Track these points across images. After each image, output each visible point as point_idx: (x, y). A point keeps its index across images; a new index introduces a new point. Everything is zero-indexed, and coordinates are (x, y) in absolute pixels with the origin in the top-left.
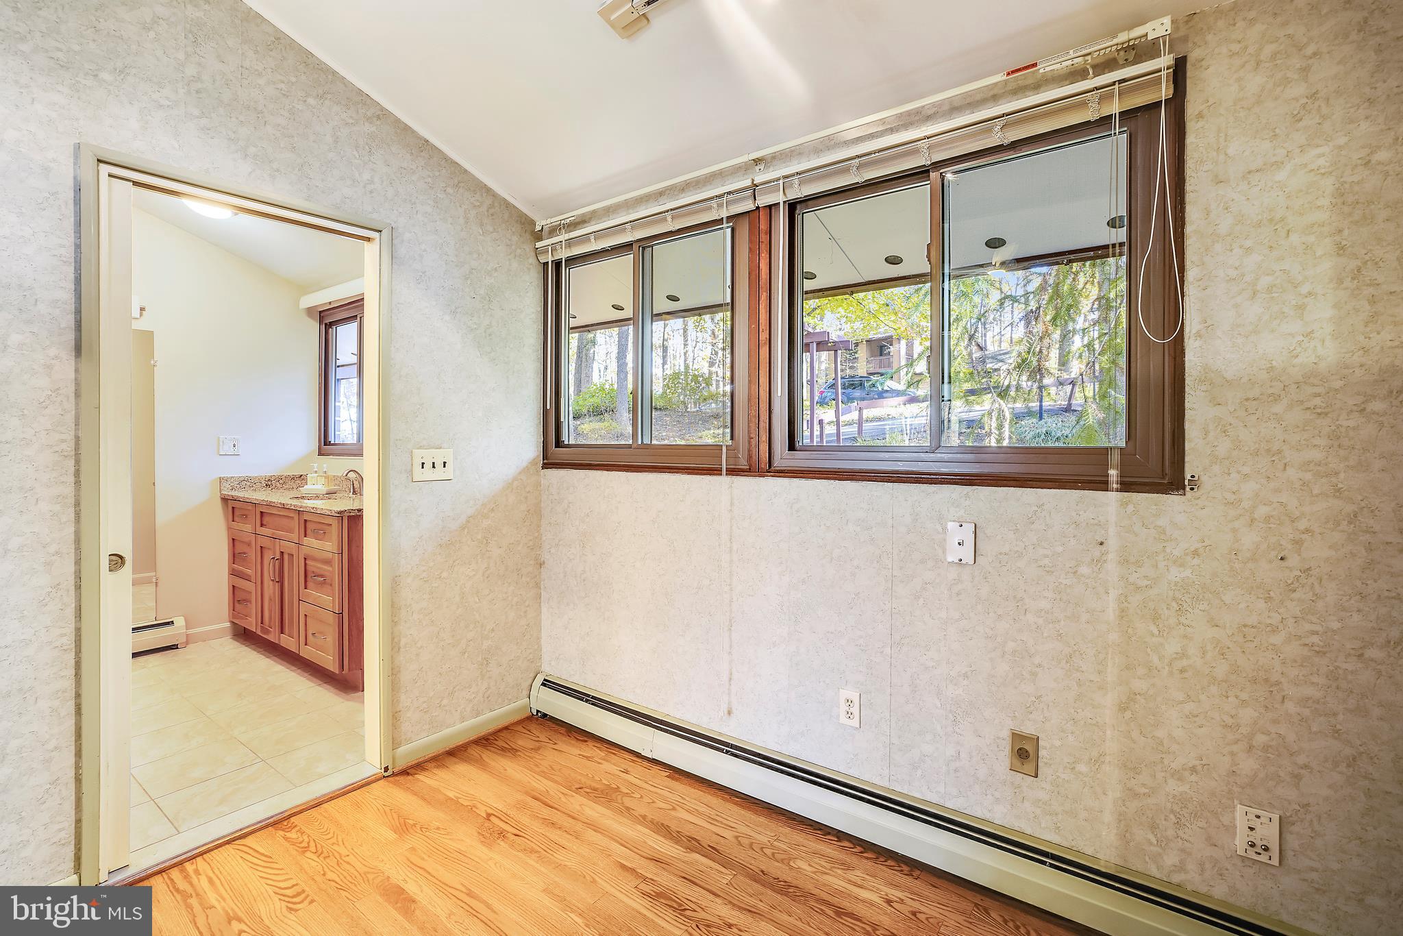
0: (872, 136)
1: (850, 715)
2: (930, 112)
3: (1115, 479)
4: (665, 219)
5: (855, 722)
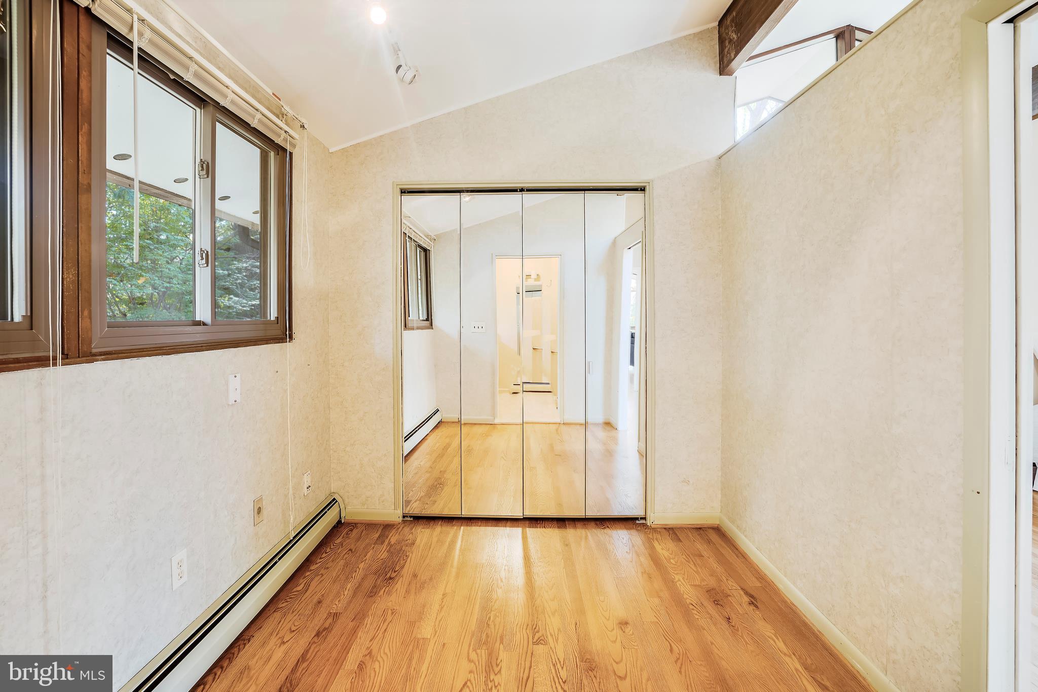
1: (181, 575)
5: (185, 579)
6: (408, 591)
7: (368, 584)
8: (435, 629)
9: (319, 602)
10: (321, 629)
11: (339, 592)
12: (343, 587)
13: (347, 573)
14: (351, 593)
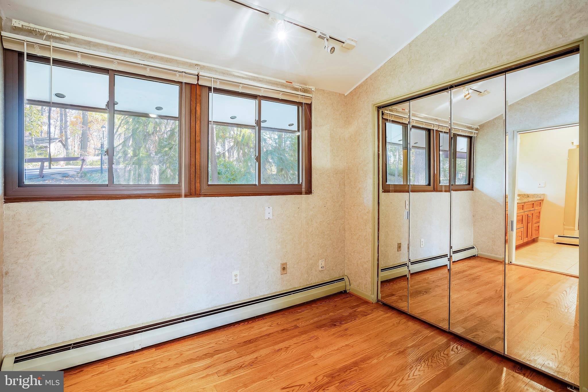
0: (243, 78)
1: (236, 280)
2: (261, 79)
3: (304, 192)
4: (146, 69)
5: (238, 282)
6: (334, 334)
7: (324, 322)
8: (322, 356)
9: (298, 319)
10: (286, 329)
11: (309, 320)
12: (313, 319)
13: (321, 314)
14: (313, 322)
